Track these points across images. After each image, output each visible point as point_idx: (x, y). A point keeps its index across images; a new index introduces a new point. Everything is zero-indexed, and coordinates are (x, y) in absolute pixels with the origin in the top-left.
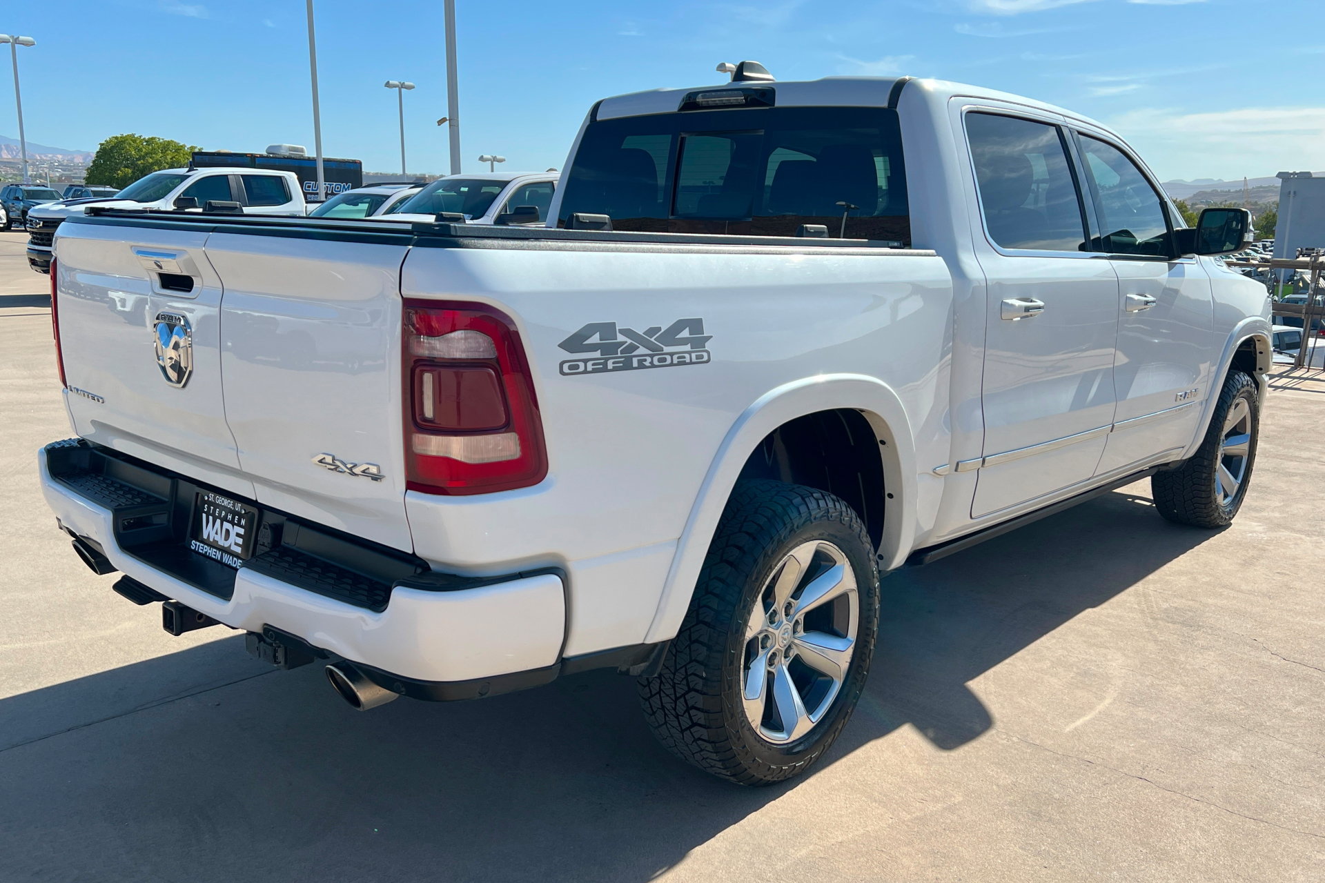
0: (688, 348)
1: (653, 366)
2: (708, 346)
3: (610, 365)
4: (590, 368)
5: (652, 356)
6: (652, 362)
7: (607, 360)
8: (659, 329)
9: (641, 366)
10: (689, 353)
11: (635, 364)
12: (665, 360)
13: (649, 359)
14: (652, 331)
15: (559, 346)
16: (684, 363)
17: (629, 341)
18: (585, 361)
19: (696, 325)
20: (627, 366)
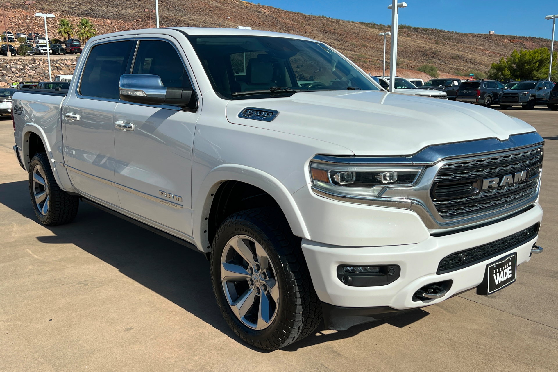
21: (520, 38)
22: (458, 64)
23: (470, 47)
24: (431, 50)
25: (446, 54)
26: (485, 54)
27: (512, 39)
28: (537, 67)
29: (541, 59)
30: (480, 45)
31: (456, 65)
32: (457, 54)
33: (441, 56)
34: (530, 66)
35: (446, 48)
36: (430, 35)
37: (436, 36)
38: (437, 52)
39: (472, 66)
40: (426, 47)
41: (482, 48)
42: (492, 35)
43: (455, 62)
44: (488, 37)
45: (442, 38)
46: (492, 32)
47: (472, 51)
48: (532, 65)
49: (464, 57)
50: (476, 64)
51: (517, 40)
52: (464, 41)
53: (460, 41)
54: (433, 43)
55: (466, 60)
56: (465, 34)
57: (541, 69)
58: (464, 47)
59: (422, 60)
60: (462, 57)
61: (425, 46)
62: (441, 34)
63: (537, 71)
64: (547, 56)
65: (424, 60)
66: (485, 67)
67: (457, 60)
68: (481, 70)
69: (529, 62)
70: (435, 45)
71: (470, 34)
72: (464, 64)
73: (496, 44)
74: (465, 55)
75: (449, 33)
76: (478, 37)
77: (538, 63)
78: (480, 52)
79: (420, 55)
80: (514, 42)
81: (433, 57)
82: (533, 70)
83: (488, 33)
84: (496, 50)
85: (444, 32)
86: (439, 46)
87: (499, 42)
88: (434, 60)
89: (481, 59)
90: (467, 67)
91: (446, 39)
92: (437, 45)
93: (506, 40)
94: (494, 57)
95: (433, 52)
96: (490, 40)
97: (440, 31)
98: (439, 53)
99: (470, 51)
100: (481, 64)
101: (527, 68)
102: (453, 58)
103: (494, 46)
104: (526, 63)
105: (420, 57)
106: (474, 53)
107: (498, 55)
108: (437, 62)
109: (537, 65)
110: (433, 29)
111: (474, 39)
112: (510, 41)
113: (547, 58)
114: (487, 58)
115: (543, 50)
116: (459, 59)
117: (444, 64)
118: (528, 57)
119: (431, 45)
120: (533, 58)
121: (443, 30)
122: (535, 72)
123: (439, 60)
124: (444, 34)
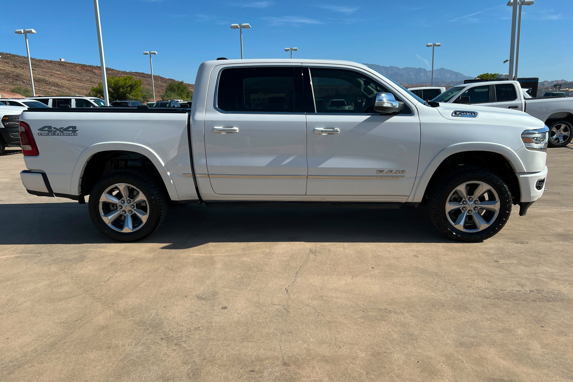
0: (71, 132)
1: (61, 135)
2: (77, 132)
3: (50, 134)
4: (45, 134)
5: (61, 133)
6: (61, 134)
7: (49, 133)
8: (64, 128)
9: (58, 135)
10: (71, 133)
11: (56, 134)
12: (64, 134)
13: (60, 134)
14: (61, 128)
15: (38, 130)
16: (70, 135)
17: (55, 130)
18: (44, 133)
19: (74, 128)
20: (54, 135)
21: (90, 66)
22: (43, 87)
23: (49, 72)
24: (13, 73)
25: (29, 78)
26: (64, 79)
27: (83, 67)
28: (129, 91)
29: (131, 84)
30: (57, 71)
31: (41, 87)
32: (40, 78)
33: (24, 79)
34: (124, 90)
35: (26, 72)
36: (6, 58)
37: (12, 60)
38: (19, 75)
39: (56, 89)
40: (6, 70)
41: (59, 73)
42: (63, 62)
43: (39, 85)
44: (61, 64)
45: (19, 62)
46: (63, 60)
47: (51, 75)
48: (126, 89)
49: (47, 81)
50: (59, 87)
51: (88, 68)
52: (40, 66)
53: (37, 66)
54: (11, 67)
55: (50, 83)
56: (40, 60)
57: (132, 92)
58: (42, 72)
59: (7, 82)
60: (45, 81)
61: (5, 68)
62: (17, 59)
63: (129, 94)
64: (135, 82)
65: (8, 82)
66: (68, 90)
67: (41, 83)
68: (65, 92)
69: (123, 87)
70: (14, 68)
71: (45, 60)
72: (49, 87)
73: (71, 71)
74: (47, 78)
75: (24, 58)
76: (52, 63)
77: (129, 88)
78: (59, 76)
79: (2, 77)
80: (85, 69)
81: (17, 80)
82: (126, 93)
83: (59, 60)
84: (73, 76)
85: (18, 57)
86: (18, 69)
87: (73, 69)
88: (18, 82)
89: (62, 83)
90: (52, 89)
91: (23, 63)
92: (16, 69)
93: (78, 68)
94: (72, 81)
95: (15, 74)
96: (64, 67)
97: (14, 56)
98: (22, 76)
99: (49, 75)
100: (63, 87)
101: (121, 92)
102: (37, 81)
103: (69, 72)
104: (120, 87)
105: (3, 79)
106: (54, 77)
107: (75, 79)
108: (22, 84)
109: (129, 89)
110: (7, 53)
111: (50, 65)
112: (82, 68)
113: (136, 84)
114: (68, 83)
115: (131, 77)
116: (42, 82)
117: (29, 86)
118: (121, 83)
119: (10, 68)
120: (125, 84)
121: (18, 55)
122: (128, 95)
123: (24, 83)
124: (19, 58)
